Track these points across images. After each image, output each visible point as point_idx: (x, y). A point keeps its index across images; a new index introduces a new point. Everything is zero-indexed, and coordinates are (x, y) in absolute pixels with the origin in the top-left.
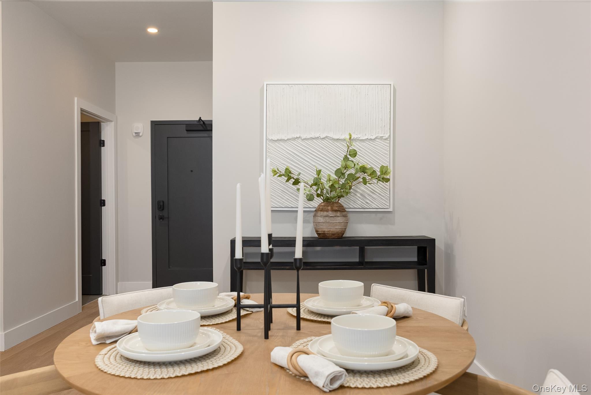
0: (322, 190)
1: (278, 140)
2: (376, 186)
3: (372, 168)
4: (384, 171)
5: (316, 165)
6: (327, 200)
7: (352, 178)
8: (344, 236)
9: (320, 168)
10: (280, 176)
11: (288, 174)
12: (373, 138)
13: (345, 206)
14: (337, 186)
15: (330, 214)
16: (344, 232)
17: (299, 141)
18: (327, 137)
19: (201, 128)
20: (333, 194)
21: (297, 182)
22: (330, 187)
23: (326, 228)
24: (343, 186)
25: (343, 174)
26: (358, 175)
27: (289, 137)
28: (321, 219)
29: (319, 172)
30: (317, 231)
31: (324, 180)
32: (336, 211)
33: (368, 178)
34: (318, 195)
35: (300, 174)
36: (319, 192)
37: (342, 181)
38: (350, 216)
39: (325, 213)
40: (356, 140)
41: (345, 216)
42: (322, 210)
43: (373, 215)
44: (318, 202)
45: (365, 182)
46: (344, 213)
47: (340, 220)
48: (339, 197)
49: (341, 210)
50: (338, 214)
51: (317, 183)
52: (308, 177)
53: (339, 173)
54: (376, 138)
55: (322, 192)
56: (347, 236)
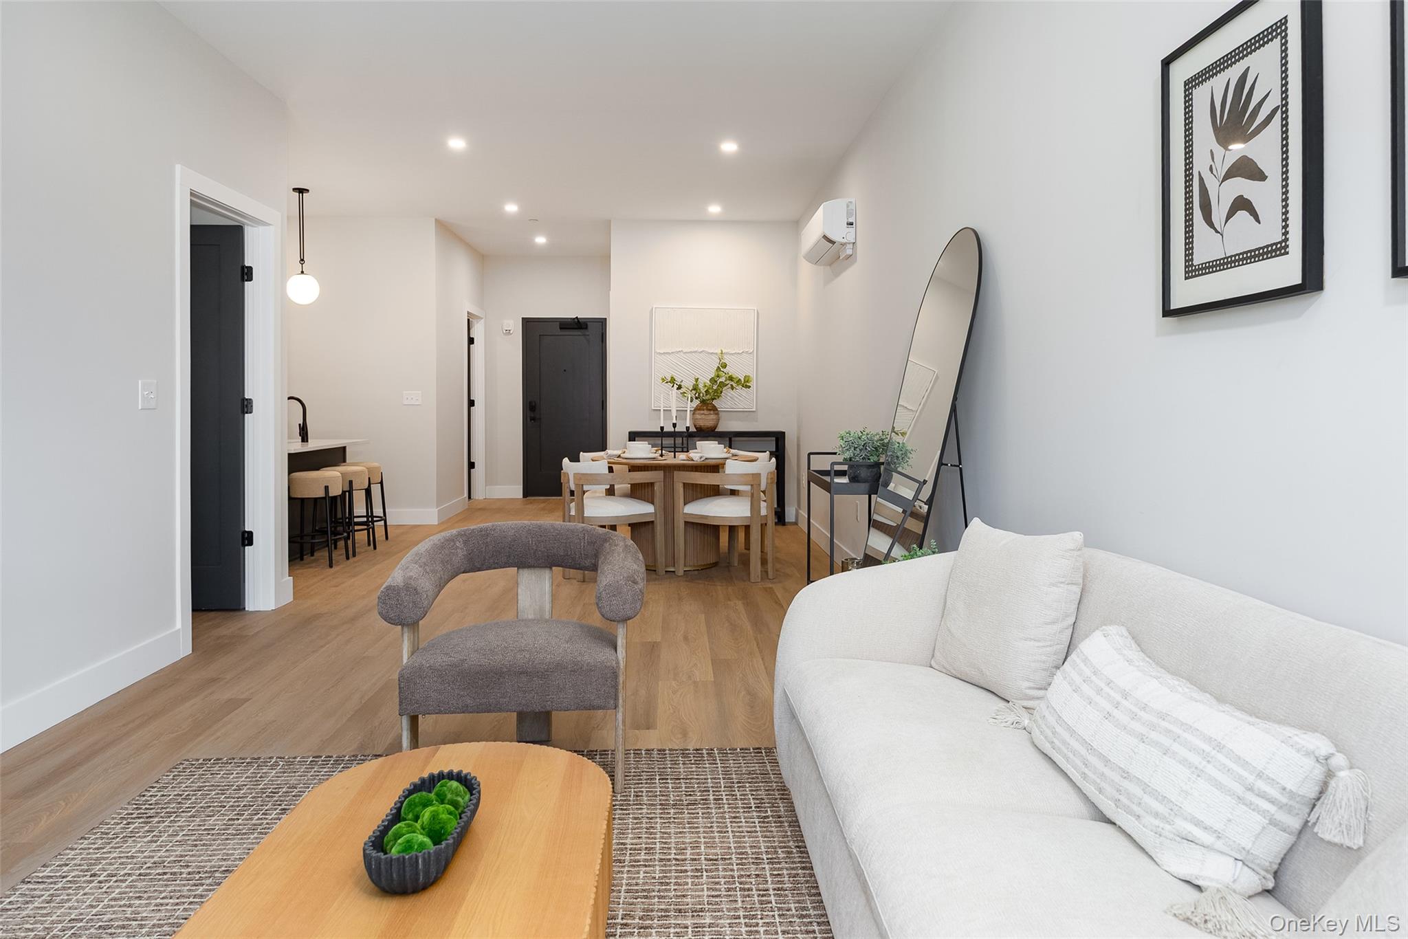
0: (699, 394)
1: (664, 353)
2: (740, 390)
3: (737, 377)
4: (747, 379)
5: (695, 374)
6: (703, 402)
7: (722, 385)
8: (716, 430)
9: (698, 376)
10: (667, 382)
11: (673, 381)
12: (740, 352)
13: (717, 406)
14: (710, 391)
15: (705, 412)
16: (716, 427)
17: (682, 354)
18: (703, 351)
19: (576, 327)
20: (708, 397)
21: (679, 387)
22: (705, 392)
23: (701, 423)
24: (716, 391)
25: (716, 381)
26: (727, 383)
27: (673, 351)
28: (698, 417)
29: (697, 380)
30: (695, 426)
31: (701, 386)
32: (710, 410)
33: (734, 385)
34: (696, 398)
35: (682, 381)
36: (697, 395)
37: (715, 387)
38: (720, 414)
39: (702, 412)
40: (727, 353)
41: (717, 414)
42: (699, 410)
43: (741, 414)
44: (696, 402)
45: (732, 388)
46: (716, 412)
47: (713, 417)
48: (713, 399)
49: (714, 409)
50: (712, 412)
51: (695, 388)
52: (688, 384)
53: (713, 381)
54: (743, 352)
55: (699, 395)
56: (719, 430)
